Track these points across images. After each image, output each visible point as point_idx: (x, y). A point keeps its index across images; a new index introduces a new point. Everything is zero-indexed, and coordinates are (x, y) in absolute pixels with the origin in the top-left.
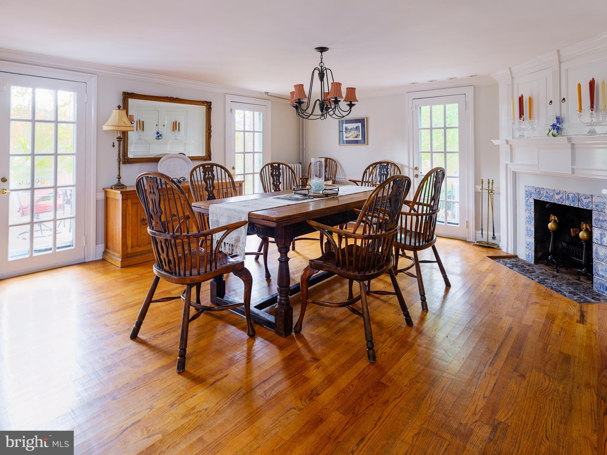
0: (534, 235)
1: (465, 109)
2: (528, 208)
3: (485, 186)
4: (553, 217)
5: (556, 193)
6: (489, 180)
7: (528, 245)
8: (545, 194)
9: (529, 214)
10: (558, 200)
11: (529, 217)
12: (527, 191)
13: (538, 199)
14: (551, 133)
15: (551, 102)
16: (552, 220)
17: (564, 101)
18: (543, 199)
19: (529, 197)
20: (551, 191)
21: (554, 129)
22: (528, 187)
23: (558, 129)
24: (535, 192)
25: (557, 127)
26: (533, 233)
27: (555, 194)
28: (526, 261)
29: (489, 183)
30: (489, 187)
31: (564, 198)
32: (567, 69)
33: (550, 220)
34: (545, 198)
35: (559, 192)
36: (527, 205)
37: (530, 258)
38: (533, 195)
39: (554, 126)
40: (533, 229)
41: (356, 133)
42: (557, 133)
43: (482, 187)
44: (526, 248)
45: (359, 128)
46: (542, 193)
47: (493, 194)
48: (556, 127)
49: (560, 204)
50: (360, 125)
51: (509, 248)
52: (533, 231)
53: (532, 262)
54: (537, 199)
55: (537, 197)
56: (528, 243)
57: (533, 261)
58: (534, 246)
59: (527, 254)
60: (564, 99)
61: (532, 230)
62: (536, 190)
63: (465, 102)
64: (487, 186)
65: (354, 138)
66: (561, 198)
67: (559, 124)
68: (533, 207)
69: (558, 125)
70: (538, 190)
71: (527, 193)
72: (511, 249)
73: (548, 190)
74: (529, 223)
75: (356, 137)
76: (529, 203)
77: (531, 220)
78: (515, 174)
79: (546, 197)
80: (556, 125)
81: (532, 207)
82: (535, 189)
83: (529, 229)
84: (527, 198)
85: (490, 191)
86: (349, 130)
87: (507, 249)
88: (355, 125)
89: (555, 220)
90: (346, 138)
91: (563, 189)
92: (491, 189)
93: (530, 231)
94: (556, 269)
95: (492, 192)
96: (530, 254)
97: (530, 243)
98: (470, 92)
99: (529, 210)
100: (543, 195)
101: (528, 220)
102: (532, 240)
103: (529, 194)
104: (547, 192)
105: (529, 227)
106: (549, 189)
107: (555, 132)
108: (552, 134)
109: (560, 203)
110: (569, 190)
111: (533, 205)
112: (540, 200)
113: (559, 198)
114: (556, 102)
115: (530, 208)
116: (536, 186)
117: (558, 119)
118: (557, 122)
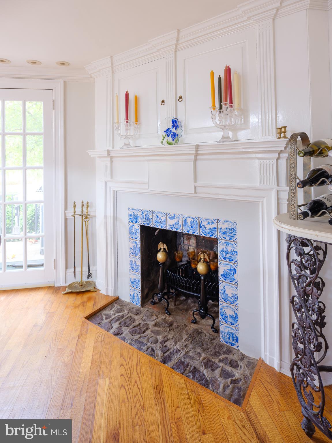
0: (140, 270)
1: (52, 109)
2: (133, 236)
3: (79, 210)
4: (162, 245)
5: (169, 217)
6: (83, 202)
7: (133, 283)
8: (155, 218)
9: (134, 244)
10: (173, 227)
11: (134, 248)
12: (131, 215)
13: (146, 225)
14: (165, 141)
15: (163, 101)
16: (161, 249)
17: (180, 100)
18: (152, 225)
19: (134, 222)
20: (163, 215)
21: (168, 136)
22: (133, 209)
23: (175, 135)
24: (141, 216)
25: (173, 132)
26: (140, 268)
27: (169, 220)
28: (130, 303)
29: (83, 206)
30: (83, 211)
31: (181, 223)
32: (185, 60)
33: (159, 249)
34: (155, 224)
35: (173, 215)
36: (131, 233)
37: (136, 299)
38: (139, 220)
39: (167, 131)
40: (139, 263)
42: (173, 140)
43: (75, 213)
44: (130, 286)
46: (150, 218)
47: (88, 220)
48: (171, 133)
49: (175, 230)
51: (110, 288)
52: (139, 265)
53: (138, 305)
54: (143, 225)
55: (144, 223)
56: (133, 281)
57: (140, 304)
58: (140, 284)
59: (132, 295)
60: (181, 97)
61: (137, 264)
62: (143, 213)
63: (52, 101)
64: (81, 209)
66: (176, 224)
67: (176, 129)
68: (139, 235)
69: (174, 130)
70: (145, 214)
71: (132, 217)
72: (112, 290)
73: (159, 214)
74: (134, 255)
76: (133, 231)
77: (137, 251)
78: (114, 191)
79: (155, 222)
80: (171, 130)
81: (137, 235)
82: (141, 213)
83: (133, 262)
84: (132, 224)
85: (84, 217)
87: (107, 290)
89: (164, 249)
91: (178, 213)
92: (86, 214)
93: (136, 265)
94: (168, 311)
95: (86, 218)
96: (136, 295)
97: (135, 280)
98: (59, 87)
99: (134, 238)
100: (152, 220)
101: (132, 251)
102: (138, 276)
103: (134, 219)
104: (158, 217)
105: (133, 260)
106: (160, 212)
107: (170, 139)
108: (167, 142)
110: (186, 214)
111: (139, 233)
112: (149, 226)
113: (174, 223)
114: (171, 101)
115: (135, 236)
116: (144, 208)
117: (175, 123)
118: (173, 127)
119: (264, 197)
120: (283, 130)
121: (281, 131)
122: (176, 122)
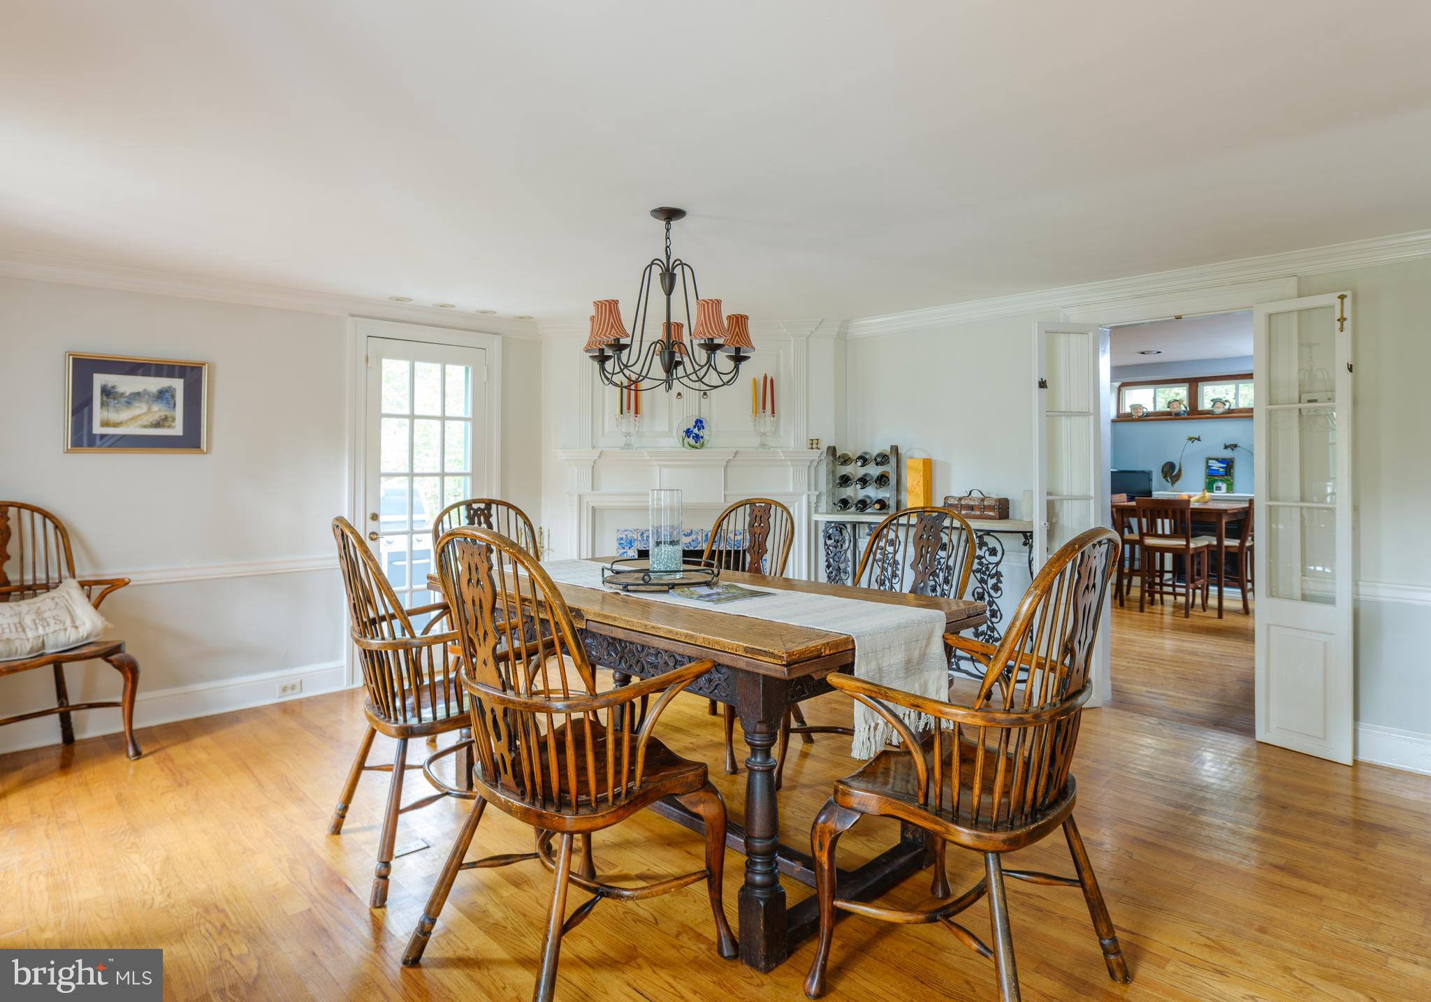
5: (684, 534)
12: (622, 539)
14: (685, 443)
15: (679, 394)
17: (705, 397)
19: (626, 548)
21: (689, 438)
22: (625, 531)
23: (697, 437)
24: (640, 538)
25: (695, 434)
38: (634, 544)
39: (688, 432)
41: (158, 410)
42: (696, 443)
45: (173, 397)
48: (693, 433)
50: (178, 384)
54: (643, 549)
62: (642, 534)
65: (145, 427)
67: (699, 430)
69: (696, 431)
70: (645, 533)
71: (623, 542)
75: (157, 425)
78: (594, 509)
80: (693, 431)
82: (639, 534)
84: (624, 550)
86: (123, 400)
88: (154, 384)
90: (105, 424)
103: (626, 543)
107: (692, 441)
108: (688, 445)
109: (692, 548)
113: (691, 540)
114: (691, 396)
117: (699, 423)
118: (695, 427)
119: (795, 502)
120: (815, 442)
121: (814, 444)
122: (701, 422)
